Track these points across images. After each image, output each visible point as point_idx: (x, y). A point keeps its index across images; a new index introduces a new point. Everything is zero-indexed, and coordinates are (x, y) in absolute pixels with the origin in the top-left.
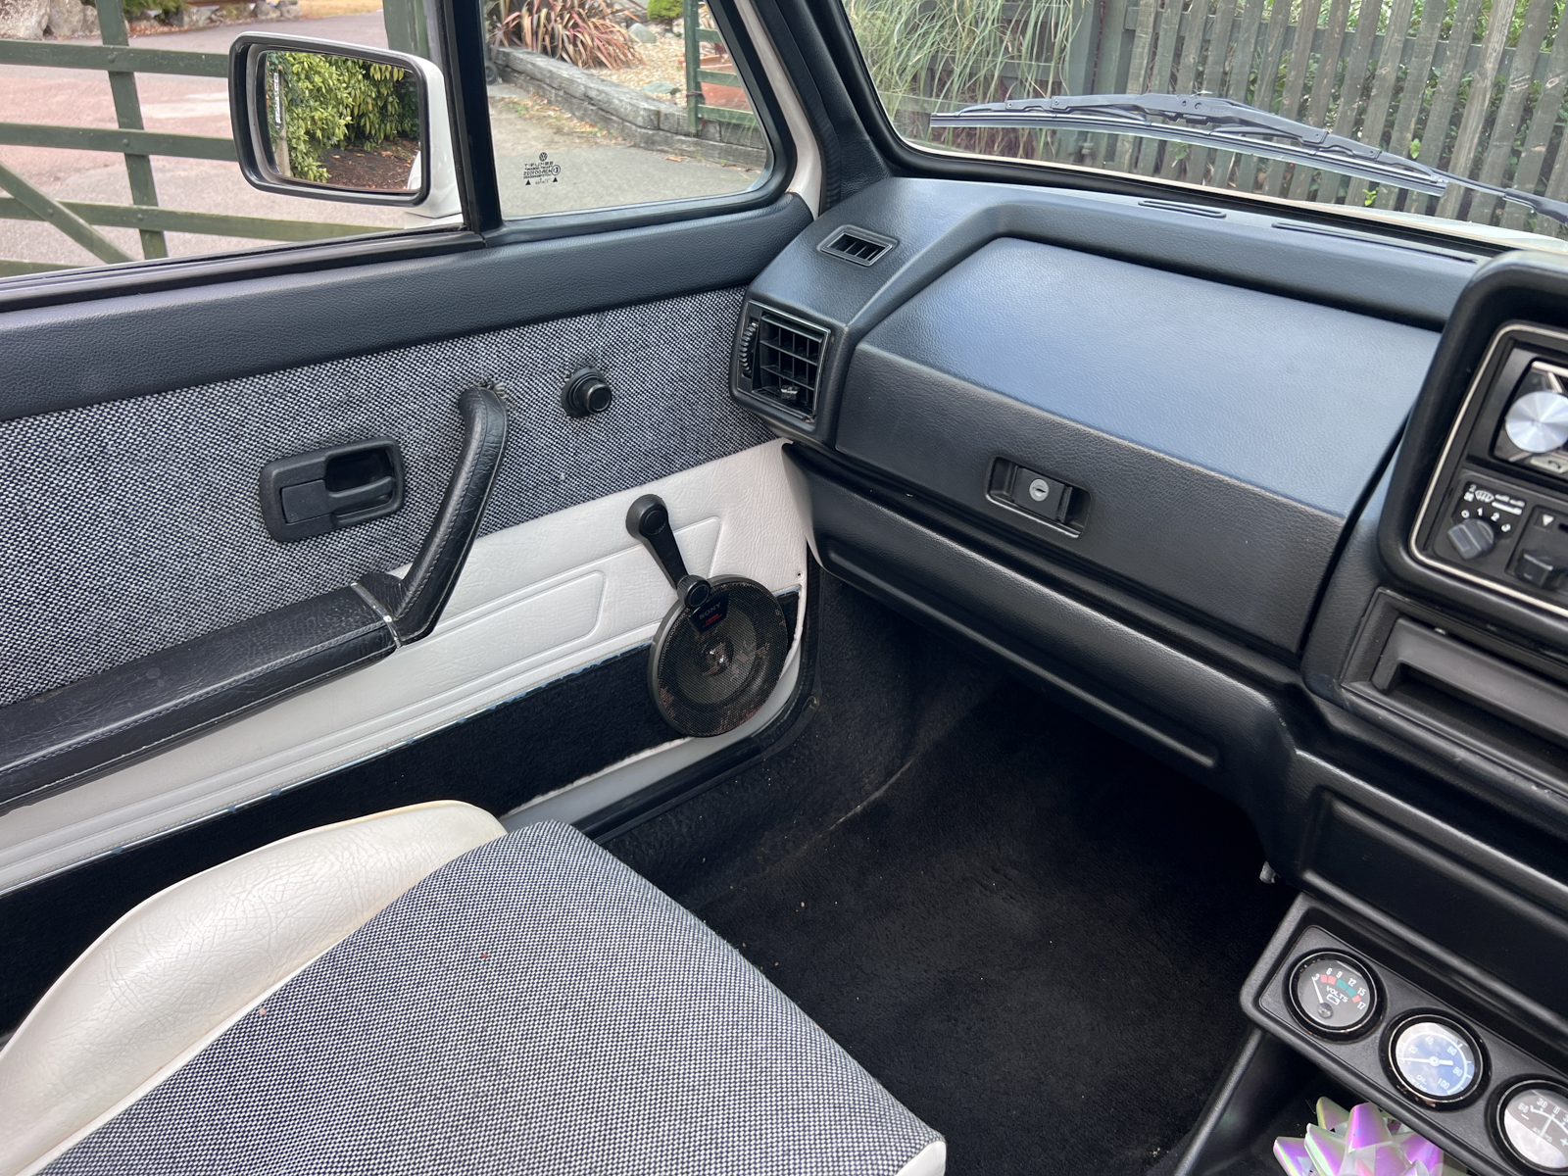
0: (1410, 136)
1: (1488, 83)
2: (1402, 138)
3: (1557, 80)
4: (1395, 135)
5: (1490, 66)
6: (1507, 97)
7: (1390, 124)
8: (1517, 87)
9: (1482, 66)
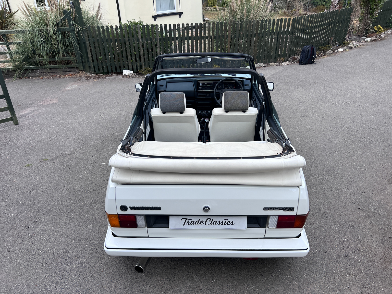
0: (134, 51)
1: (141, 43)
2: (133, 52)
3: (149, 41)
4: (132, 52)
5: (141, 41)
6: (144, 45)
7: (130, 50)
8: (145, 43)
9: (140, 41)
